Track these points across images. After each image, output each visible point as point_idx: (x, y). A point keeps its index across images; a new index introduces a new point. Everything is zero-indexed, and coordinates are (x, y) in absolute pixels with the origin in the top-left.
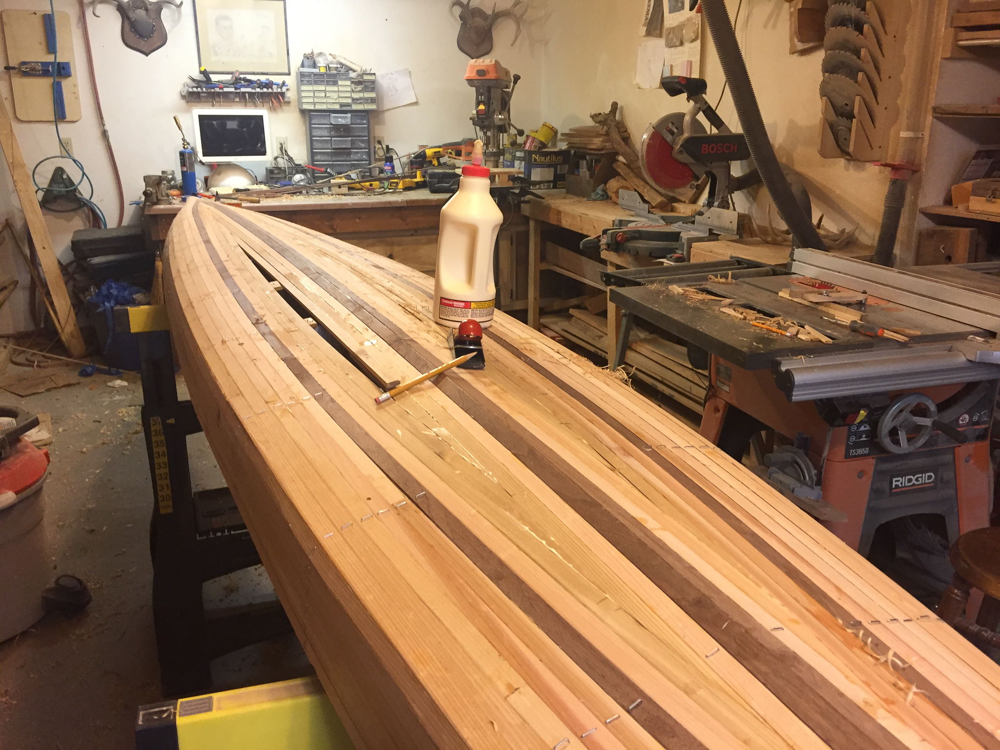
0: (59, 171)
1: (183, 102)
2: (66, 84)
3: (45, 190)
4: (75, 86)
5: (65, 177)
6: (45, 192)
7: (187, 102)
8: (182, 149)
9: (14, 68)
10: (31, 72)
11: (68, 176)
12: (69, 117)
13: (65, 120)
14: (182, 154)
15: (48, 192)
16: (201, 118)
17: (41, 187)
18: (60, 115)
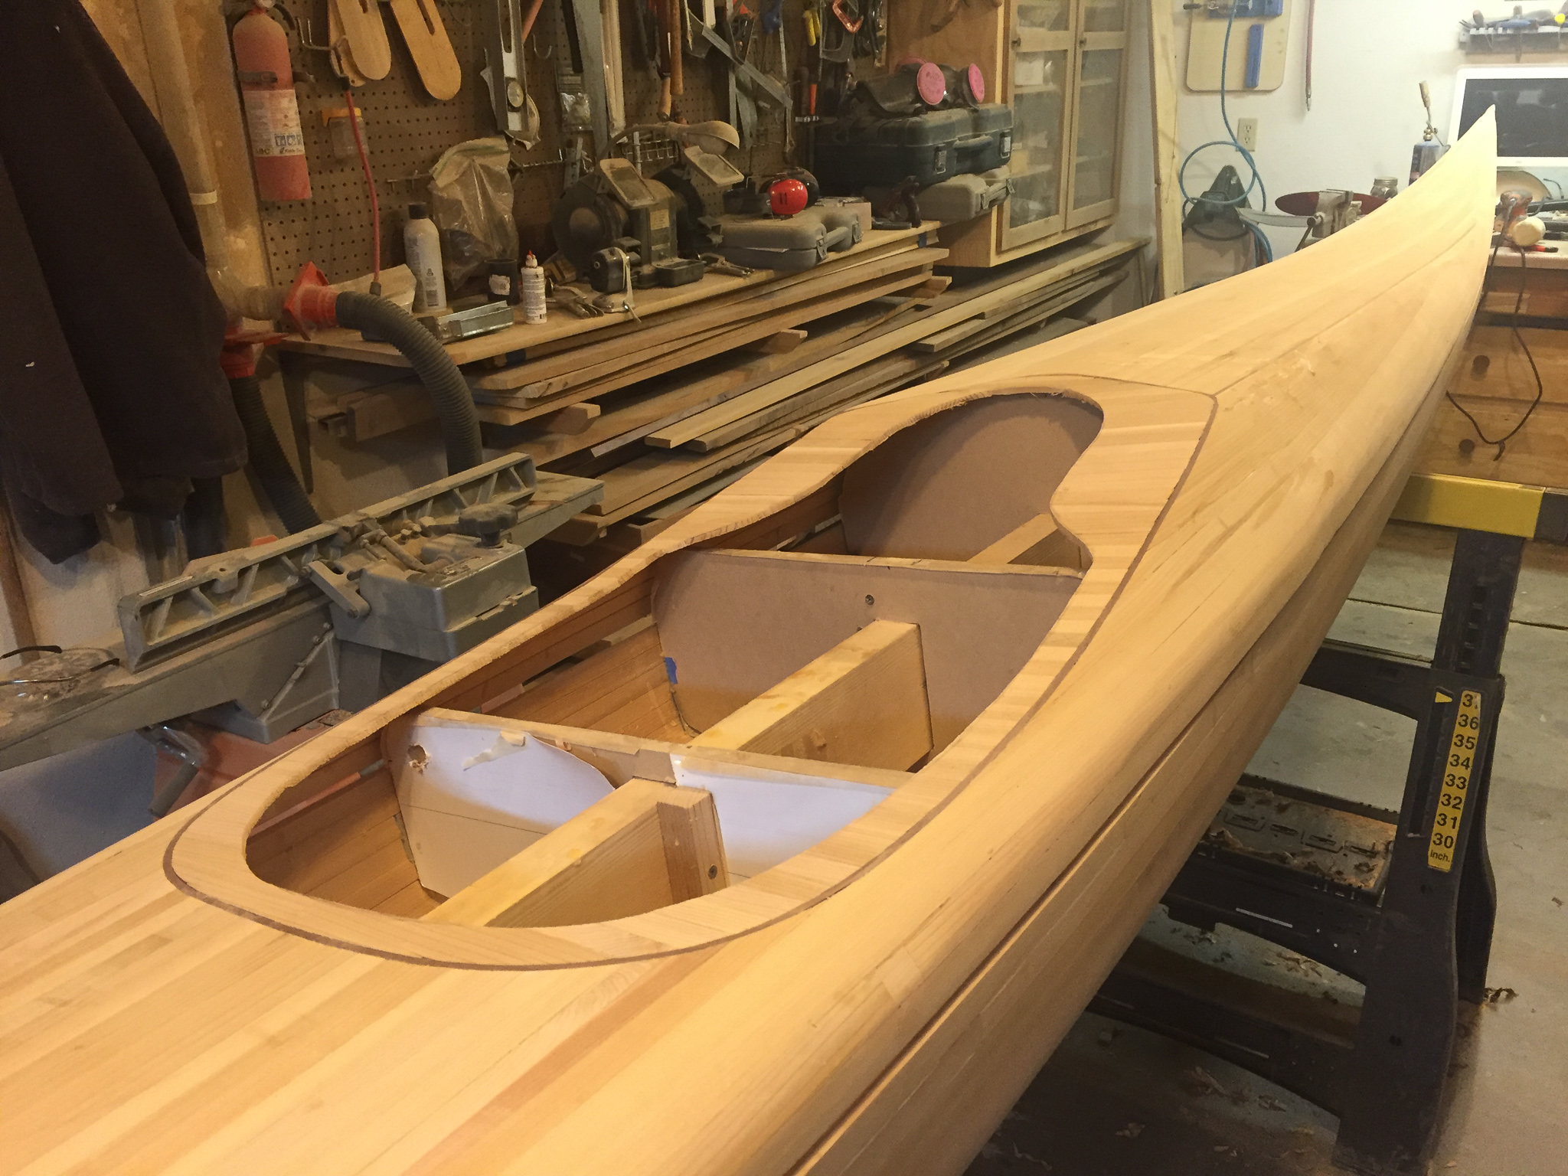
0: (1229, 171)
1: (1460, 53)
2: (1270, 29)
3: (1196, 201)
4: (1282, 31)
5: (1233, 182)
6: (1196, 204)
7: (1467, 54)
8: (1420, 141)
9: (1197, 6)
10: (1220, 12)
11: (1239, 181)
12: (1261, 86)
13: (1256, 89)
14: (1418, 150)
15: (1199, 204)
16: (1472, 85)
17: (1190, 196)
18: (1250, 83)
